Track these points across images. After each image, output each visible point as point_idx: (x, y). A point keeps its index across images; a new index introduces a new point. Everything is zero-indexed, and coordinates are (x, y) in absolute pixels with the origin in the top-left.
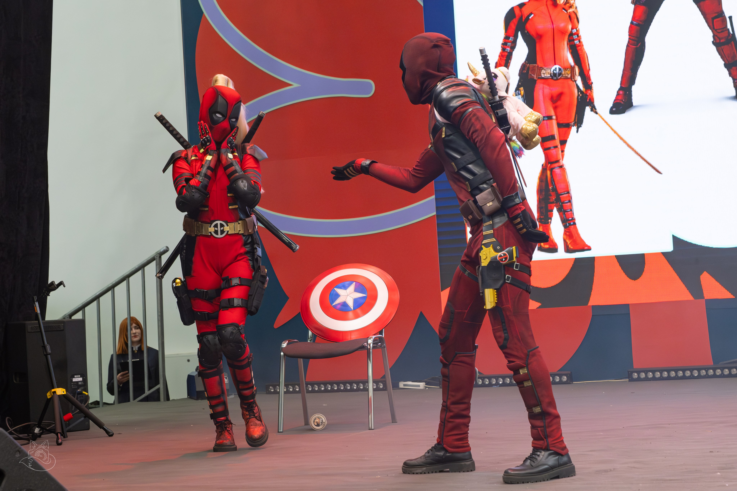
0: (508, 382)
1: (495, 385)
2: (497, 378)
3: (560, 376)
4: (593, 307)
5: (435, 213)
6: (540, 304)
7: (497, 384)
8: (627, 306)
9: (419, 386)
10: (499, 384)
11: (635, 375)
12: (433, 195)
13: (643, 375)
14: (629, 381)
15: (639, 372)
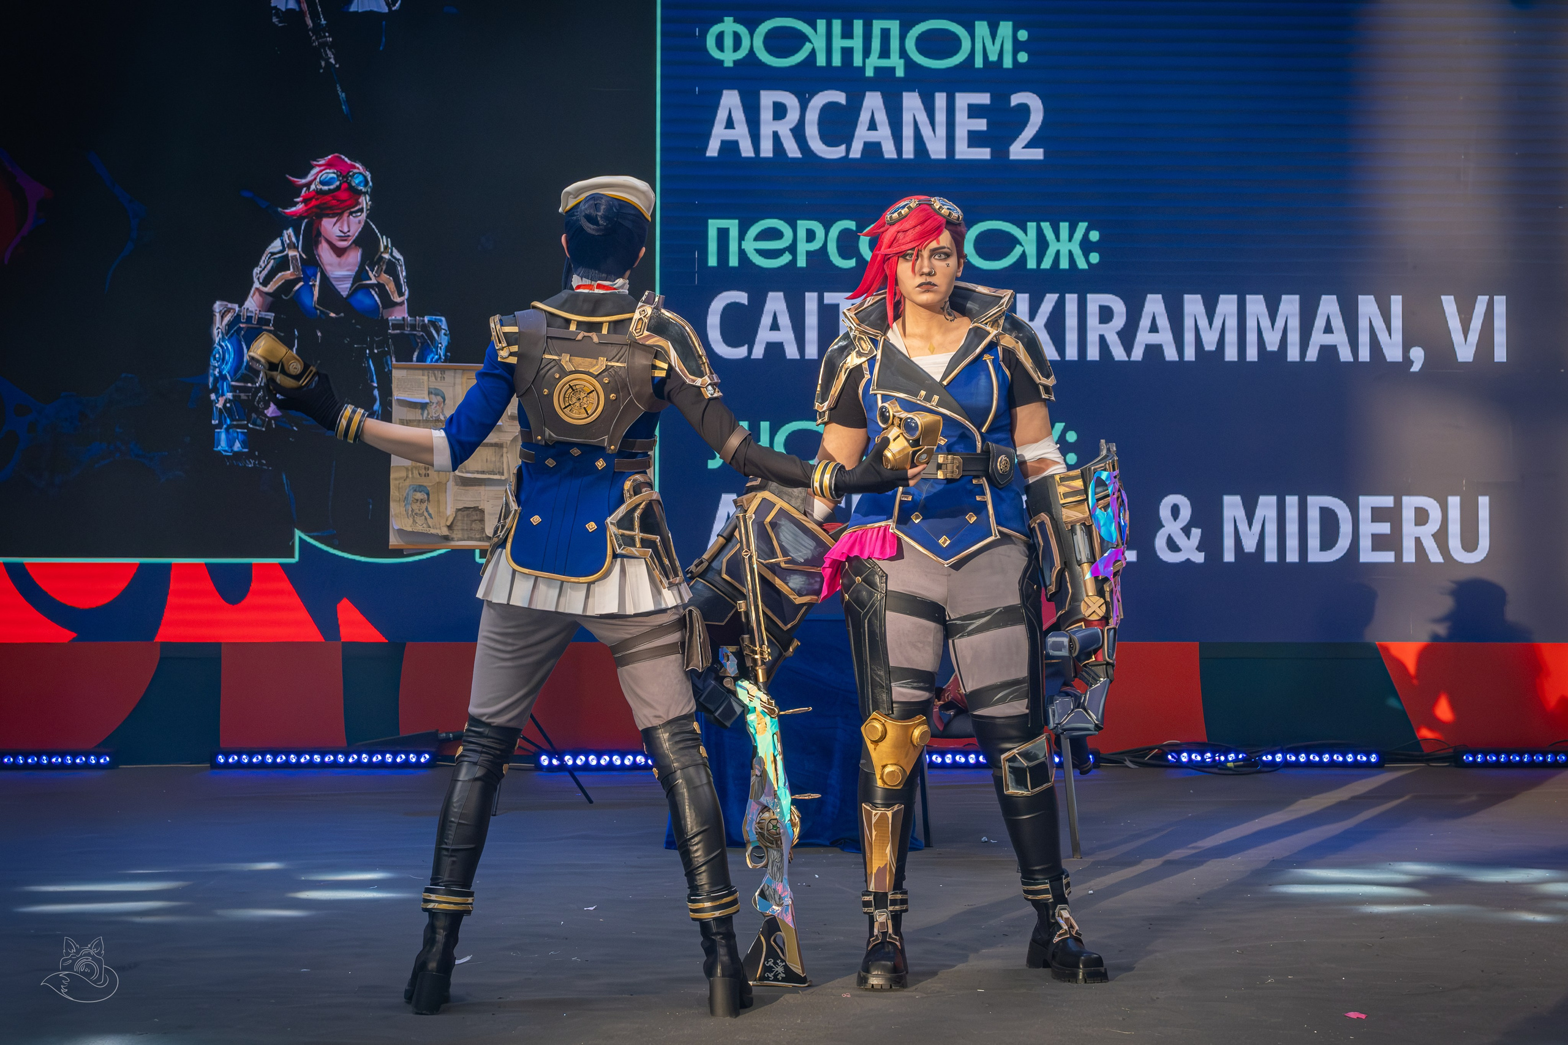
0: (9, 763)
3: (99, 755)
4: (164, 645)
6: (75, 635)
8: (217, 647)
11: (221, 759)
13: (233, 759)
15: (227, 754)
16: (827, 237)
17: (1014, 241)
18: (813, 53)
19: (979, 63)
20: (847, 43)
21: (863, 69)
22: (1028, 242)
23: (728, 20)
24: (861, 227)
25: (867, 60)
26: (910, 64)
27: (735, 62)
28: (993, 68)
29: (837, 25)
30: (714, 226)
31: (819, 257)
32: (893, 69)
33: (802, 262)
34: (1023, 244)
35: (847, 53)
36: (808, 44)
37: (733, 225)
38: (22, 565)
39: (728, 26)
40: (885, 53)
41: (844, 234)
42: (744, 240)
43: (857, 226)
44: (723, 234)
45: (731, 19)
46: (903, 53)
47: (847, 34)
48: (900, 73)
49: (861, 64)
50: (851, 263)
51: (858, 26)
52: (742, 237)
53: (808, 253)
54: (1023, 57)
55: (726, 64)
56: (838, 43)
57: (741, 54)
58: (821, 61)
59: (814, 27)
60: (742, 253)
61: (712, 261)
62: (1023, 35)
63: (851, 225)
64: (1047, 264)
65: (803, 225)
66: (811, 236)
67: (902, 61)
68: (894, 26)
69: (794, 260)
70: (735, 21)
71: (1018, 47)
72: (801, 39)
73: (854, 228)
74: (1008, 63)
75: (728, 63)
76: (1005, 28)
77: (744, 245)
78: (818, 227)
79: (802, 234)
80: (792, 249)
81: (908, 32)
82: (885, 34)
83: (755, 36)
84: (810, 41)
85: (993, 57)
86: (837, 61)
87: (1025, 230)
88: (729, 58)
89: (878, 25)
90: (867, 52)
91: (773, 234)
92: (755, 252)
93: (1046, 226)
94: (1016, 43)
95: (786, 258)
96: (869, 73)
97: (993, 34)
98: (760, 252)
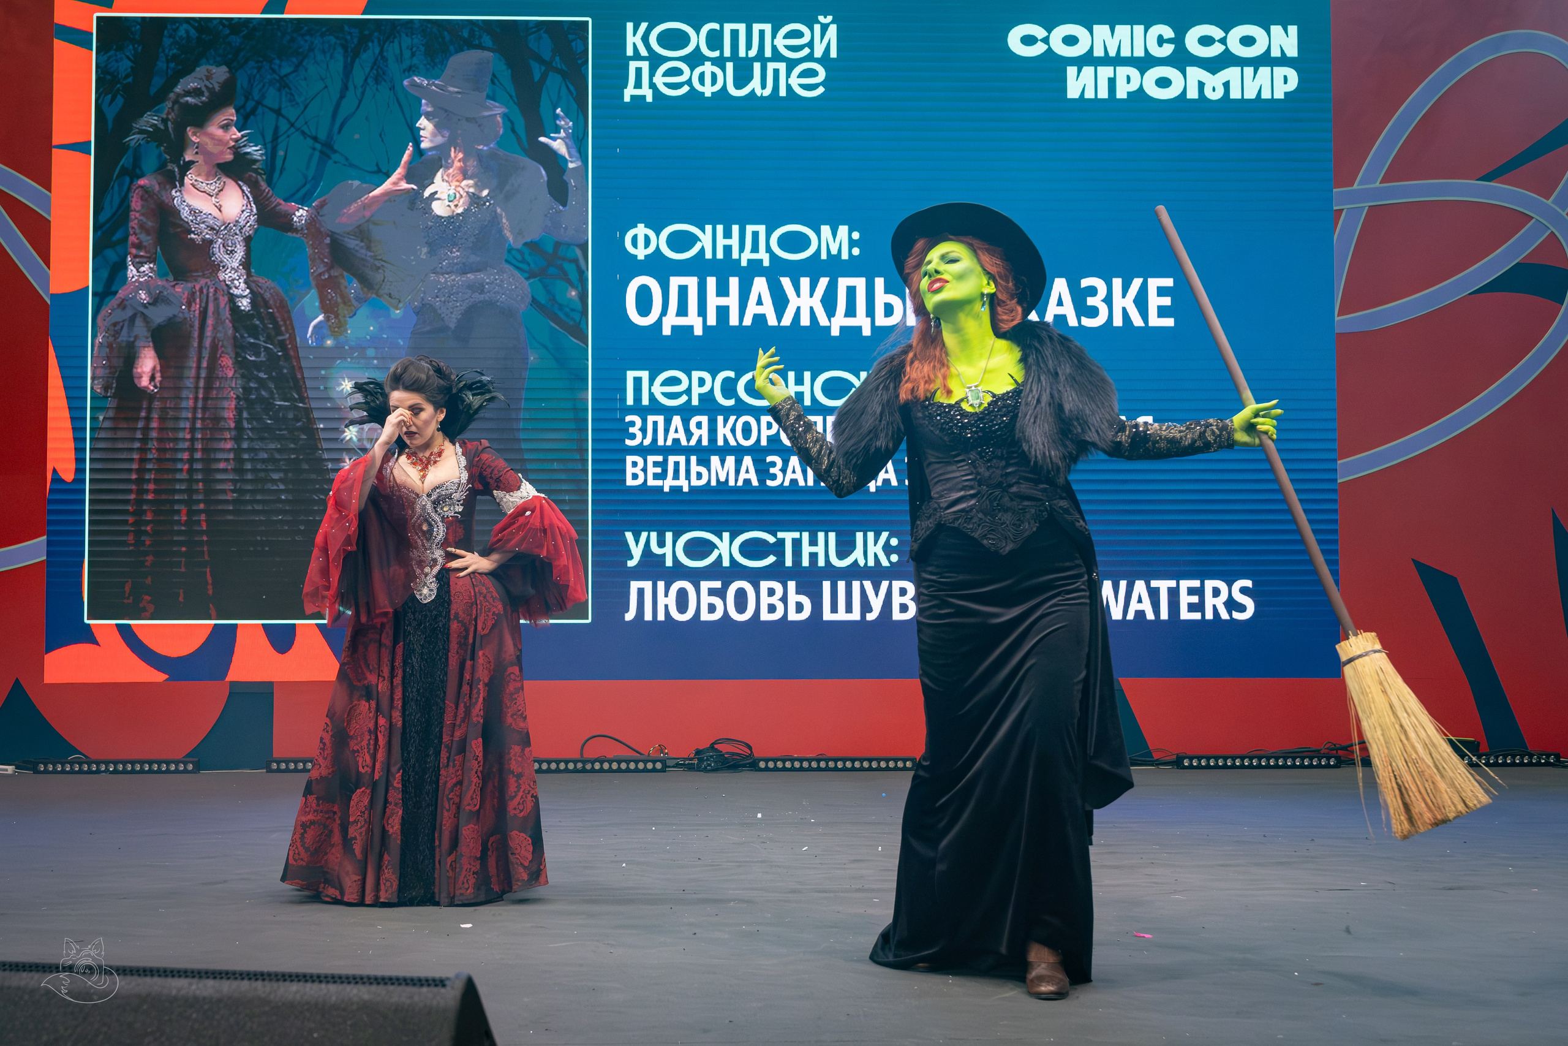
0: (121, 769)
1: (103, 772)
2: (107, 763)
3: (185, 764)
4: (232, 683)
5: (45, 558)
6: (167, 676)
7: (107, 771)
8: (271, 684)
9: (7, 770)
10: (108, 770)
11: (274, 766)
12: (44, 535)
13: (283, 766)
14: (267, 772)
15: (278, 763)
16: (714, 384)
18: (703, 250)
19: (824, 256)
20: (728, 242)
23: (641, 226)
24: (738, 377)
25: (742, 255)
26: (773, 256)
27: (646, 256)
28: (834, 259)
29: (720, 228)
30: (631, 375)
31: (708, 398)
32: (761, 261)
33: (695, 402)
35: (728, 249)
36: (698, 242)
37: (645, 375)
38: (129, 625)
39: (641, 230)
40: (755, 249)
41: (726, 380)
42: (653, 386)
43: (736, 375)
44: (638, 381)
45: (643, 225)
46: (768, 249)
47: (728, 234)
48: (766, 263)
49: (738, 258)
50: (731, 402)
51: (735, 229)
52: (651, 383)
53: (700, 395)
54: (856, 251)
55: (639, 258)
56: (721, 242)
57: (652, 249)
58: (708, 255)
59: (703, 231)
60: (652, 395)
61: (630, 401)
62: (856, 235)
63: (731, 374)
65: (696, 375)
66: (702, 382)
67: (768, 254)
68: (761, 229)
69: (690, 400)
70: (645, 227)
71: (852, 243)
72: (695, 239)
73: (733, 377)
74: (845, 256)
75: (641, 257)
76: (843, 230)
77: (653, 390)
78: (707, 376)
79: (695, 382)
80: (688, 391)
81: (772, 233)
82: (755, 235)
83: (660, 237)
84: (700, 241)
85: (834, 252)
86: (720, 255)
88: (641, 253)
89: (750, 229)
90: (742, 249)
91: (675, 381)
92: (661, 395)
94: (851, 240)
95: (684, 399)
96: (744, 263)
97: (834, 235)
98: (665, 395)
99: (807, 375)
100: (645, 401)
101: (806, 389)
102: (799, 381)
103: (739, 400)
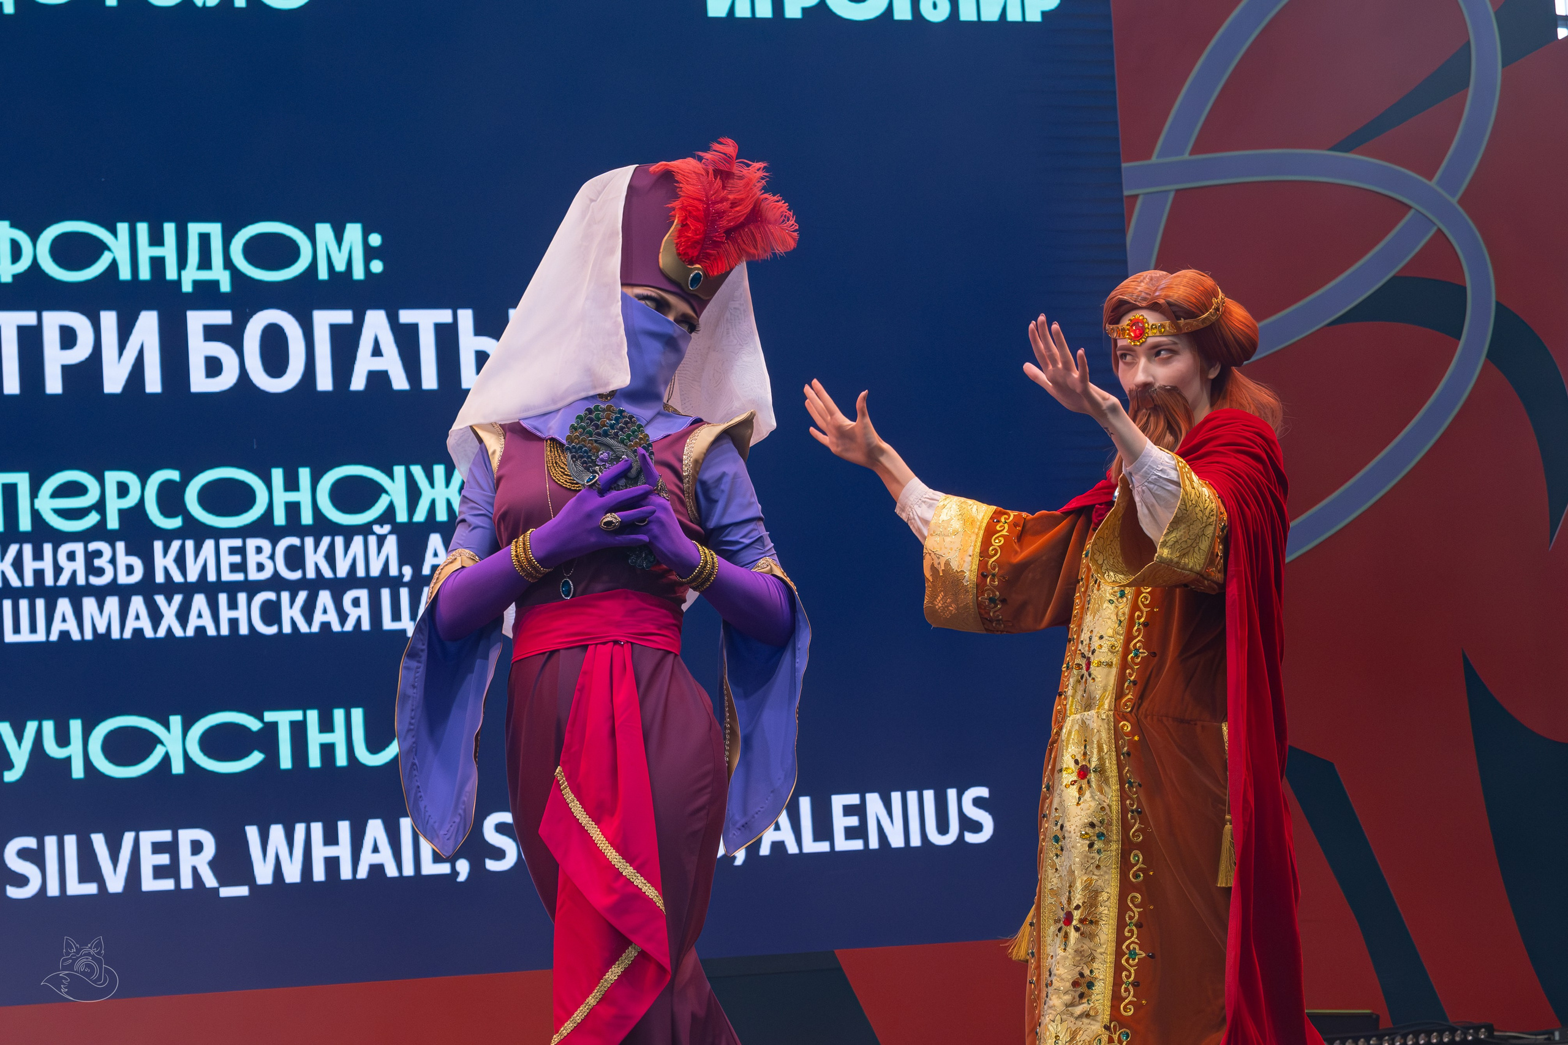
16: (145, 492)
17: (378, 490)
18: (114, 266)
19: (323, 274)
20: (157, 252)
21: (178, 283)
22: (395, 489)
24: (186, 479)
25: (183, 273)
26: (237, 277)
27: (15, 277)
28: (341, 281)
29: (143, 228)
31: (134, 517)
32: (216, 284)
33: (113, 523)
34: (390, 492)
35: (158, 264)
37: (21, 480)
40: (205, 263)
41: (165, 485)
42: (36, 497)
43: (182, 476)
44: (10, 490)
45: (6, 222)
46: (228, 264)
47: (156, 239)
48: (225, 287)
49: (175, 278)
50: (176, 523)
51: (170, 229)
52: (34, 493)
53: (122, 513)
54: (377, 266)
56: (146, 252)
58: (125, 274)
59: (114, 232)
60: (36, 515)
62: (375, 240)
63: (174, 475)
64: (420, 516)
65: (112, 477)
66: (123, 490)
67: (228, 272)
68: (215, 230)
69: (104, 520)
70: (13, 226)
71: (370, 253)
72: (100, 247)
73: (178, 479)
74: (358, 274)
76: (353, 231)
77: (37, 506)
78: (130, 478)
79: (111, 490)
80: (100, 506)
81: (232, 236)
82: (205, 239)
83: (38, 244)
84: (110, 250)
85: (340, 267)
86: (145, 274)
87: (391, 475)
88: (7, 271)
89: (195, 229)
90: (182, 263)
91: (74, 489)
92: (52, 513)
93: (417, 471)
94: (367, 248)
95: (93, 518)
96: (187, 287)
97: (339, 239)
98: (59, 512)
99: (304, 474)
100: (25, 524)
101: (303, 496)
102: (291, 484)
103: (188, 518)
